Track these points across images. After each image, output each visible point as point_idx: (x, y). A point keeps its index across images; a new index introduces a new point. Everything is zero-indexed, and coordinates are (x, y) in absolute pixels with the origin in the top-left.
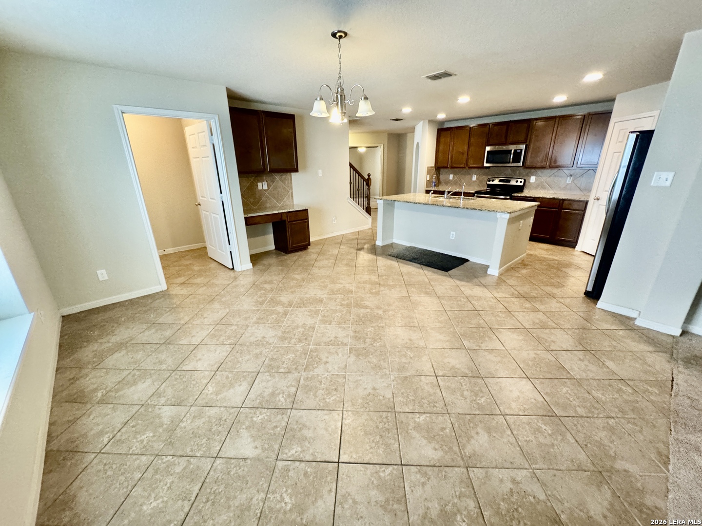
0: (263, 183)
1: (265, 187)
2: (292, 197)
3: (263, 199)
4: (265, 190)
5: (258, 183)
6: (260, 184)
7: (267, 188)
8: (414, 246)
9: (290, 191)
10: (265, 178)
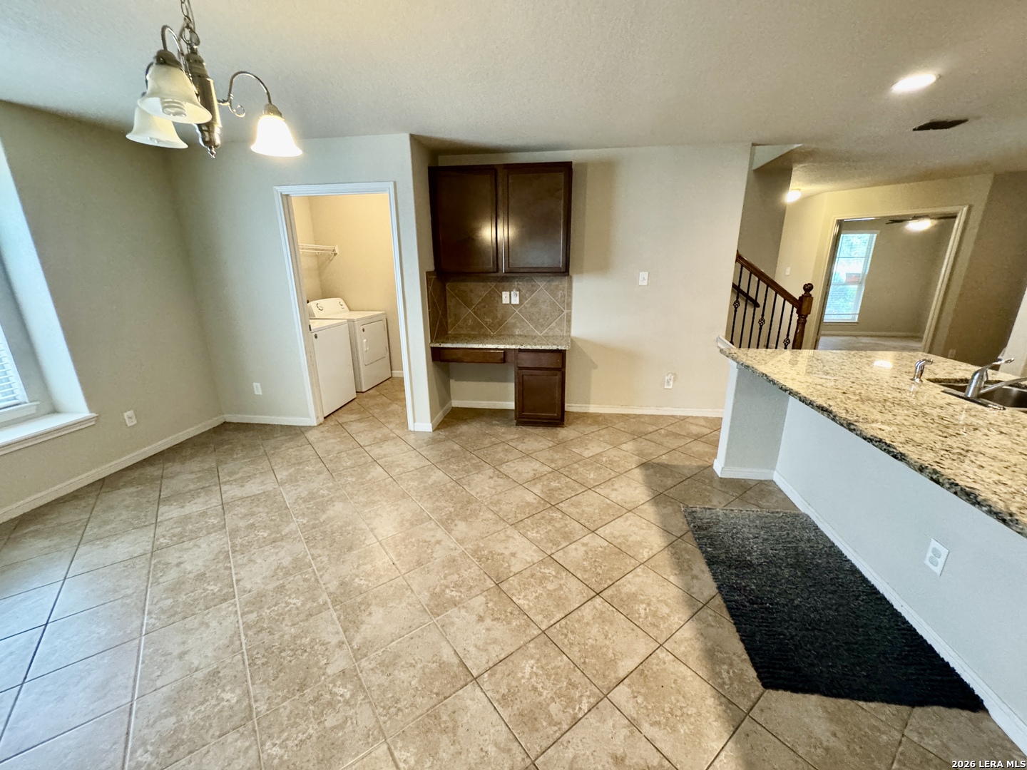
0: (512, 293)
1: (516, 300)
2: (569, 321)
3: (510, 320)
4: (514, 305)
5: (504, 293)
6: (505, 295)
7: (517, 302)
8: (814, 518)
9: (565, 312)
10: (516, 283)
